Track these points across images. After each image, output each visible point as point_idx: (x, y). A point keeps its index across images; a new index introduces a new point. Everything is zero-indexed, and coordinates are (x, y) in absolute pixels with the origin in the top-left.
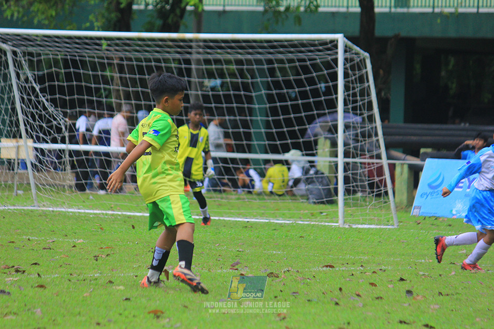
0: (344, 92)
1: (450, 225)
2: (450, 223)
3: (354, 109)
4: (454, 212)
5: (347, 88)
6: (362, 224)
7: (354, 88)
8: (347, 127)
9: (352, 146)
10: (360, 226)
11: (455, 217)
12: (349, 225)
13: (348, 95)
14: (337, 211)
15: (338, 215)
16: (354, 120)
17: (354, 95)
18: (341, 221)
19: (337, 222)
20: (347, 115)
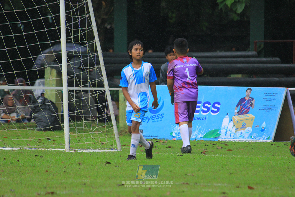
0: (66, 24)
1: (170, 147)
2: (170, 145)
3: (76, 39)
4: (174, 135)
5: (68, 19)
6: (86, 149)
7: (75, 19)
8: (70, 57)
9: (75, 75)
10: (85, 151)
11: (175, 139)
12: (74, 150)
13: (70, 26)
14: (63, 138)
15: (64, 141)
16: (76, 50)
17: (76, 26)
18: (67, 147)
19: (64, 148)
20: (69, 45)
